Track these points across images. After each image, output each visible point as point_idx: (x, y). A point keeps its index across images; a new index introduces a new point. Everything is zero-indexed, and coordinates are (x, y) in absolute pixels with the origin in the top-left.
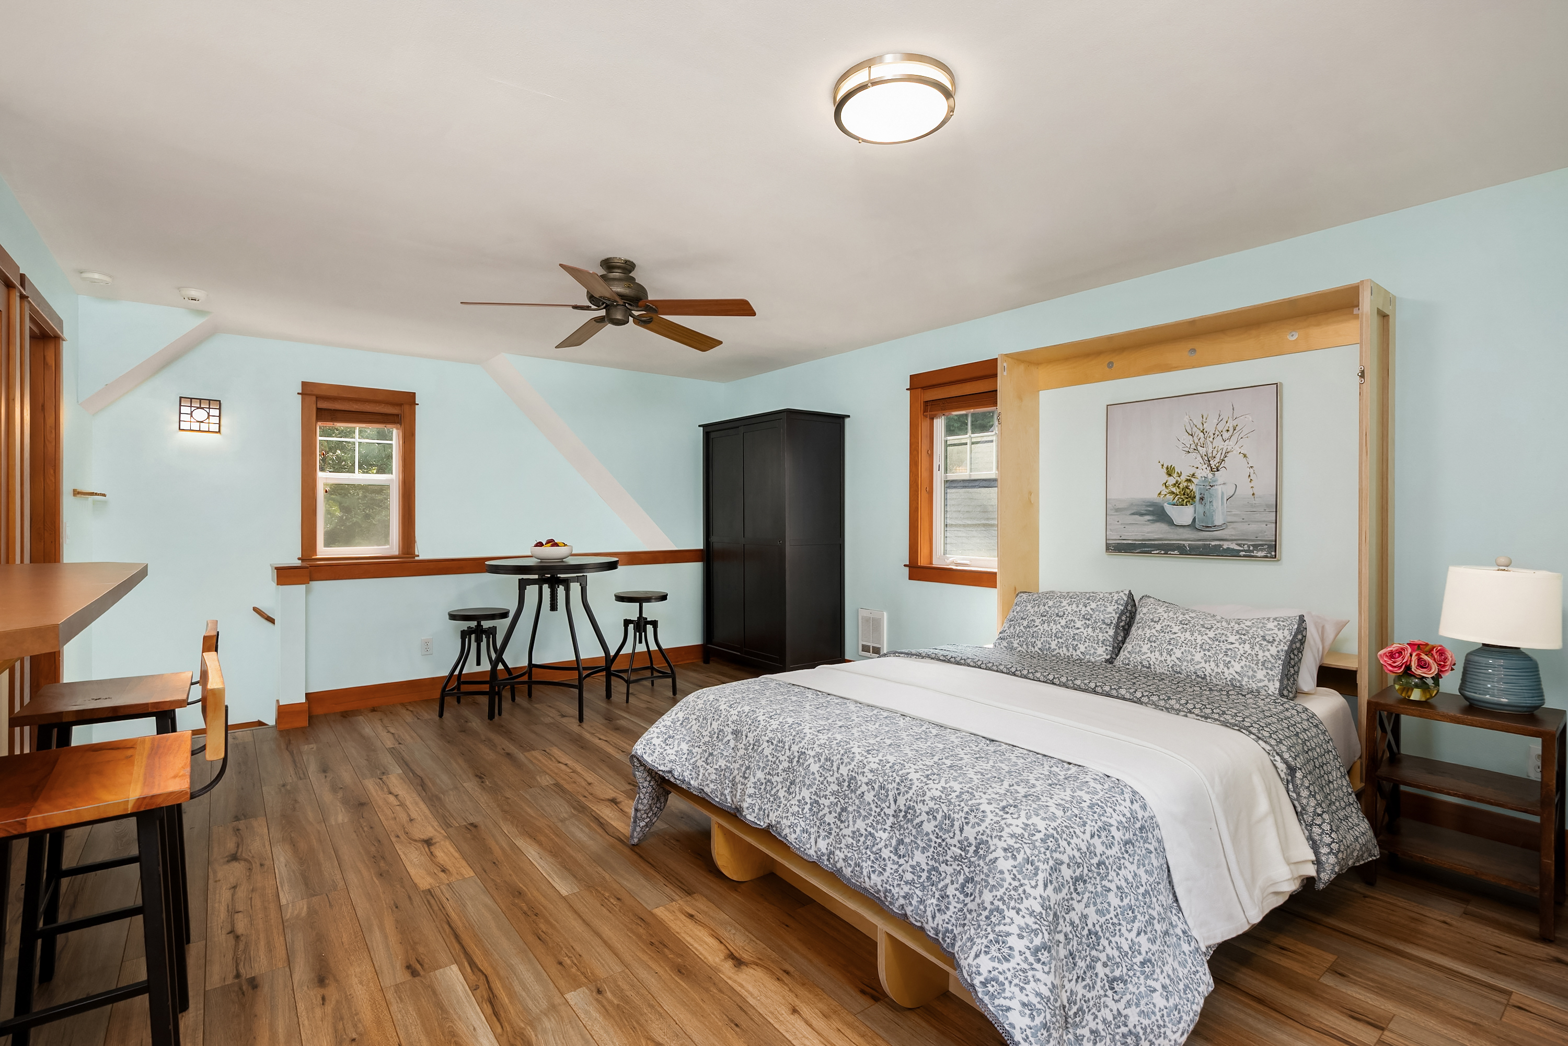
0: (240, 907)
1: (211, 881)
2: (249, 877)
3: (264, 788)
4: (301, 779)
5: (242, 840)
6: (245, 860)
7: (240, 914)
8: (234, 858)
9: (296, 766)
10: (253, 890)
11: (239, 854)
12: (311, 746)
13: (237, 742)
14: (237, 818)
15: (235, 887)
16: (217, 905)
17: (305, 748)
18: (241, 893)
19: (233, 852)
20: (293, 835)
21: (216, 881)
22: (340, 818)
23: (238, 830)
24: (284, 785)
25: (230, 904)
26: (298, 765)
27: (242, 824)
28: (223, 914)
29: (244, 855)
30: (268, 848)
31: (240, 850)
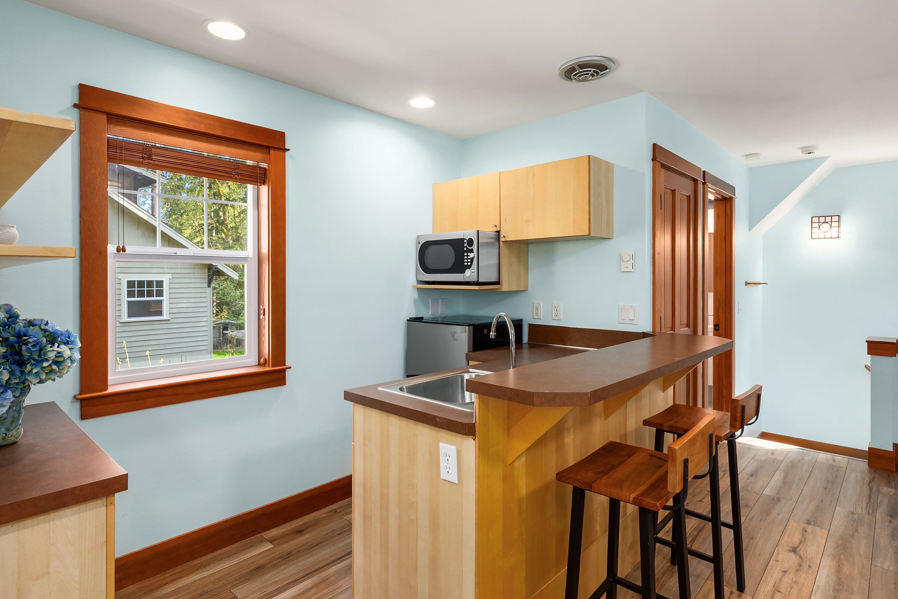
0: (782, 588)
1: (773, 558)
2: (797, 571)
3: (837, 508)
4: (869, 514)
5: (805, 540)
6: (801, 557)
7: (780, 593)
8: (794, 550)
9: (870, 501)
10: (795, 582)
11: (798, 549)
12: (890, 490)
13: (834, 464)
14: (809, 522)
15: (785, 572)
16: (769, 577)
17: (885, 489)
18: (787, 579)
19: (796, 546)
20: (842, 557)
21: (776, 560)
22: (887, 564)
23: (806, 531)
24: (853, 513)
25: (777, 583)
26: (872, 501)
27: (810, 528)
28: (770, 587)
29: (801, 552)
30: (820, 556)
31: (800, 547)
